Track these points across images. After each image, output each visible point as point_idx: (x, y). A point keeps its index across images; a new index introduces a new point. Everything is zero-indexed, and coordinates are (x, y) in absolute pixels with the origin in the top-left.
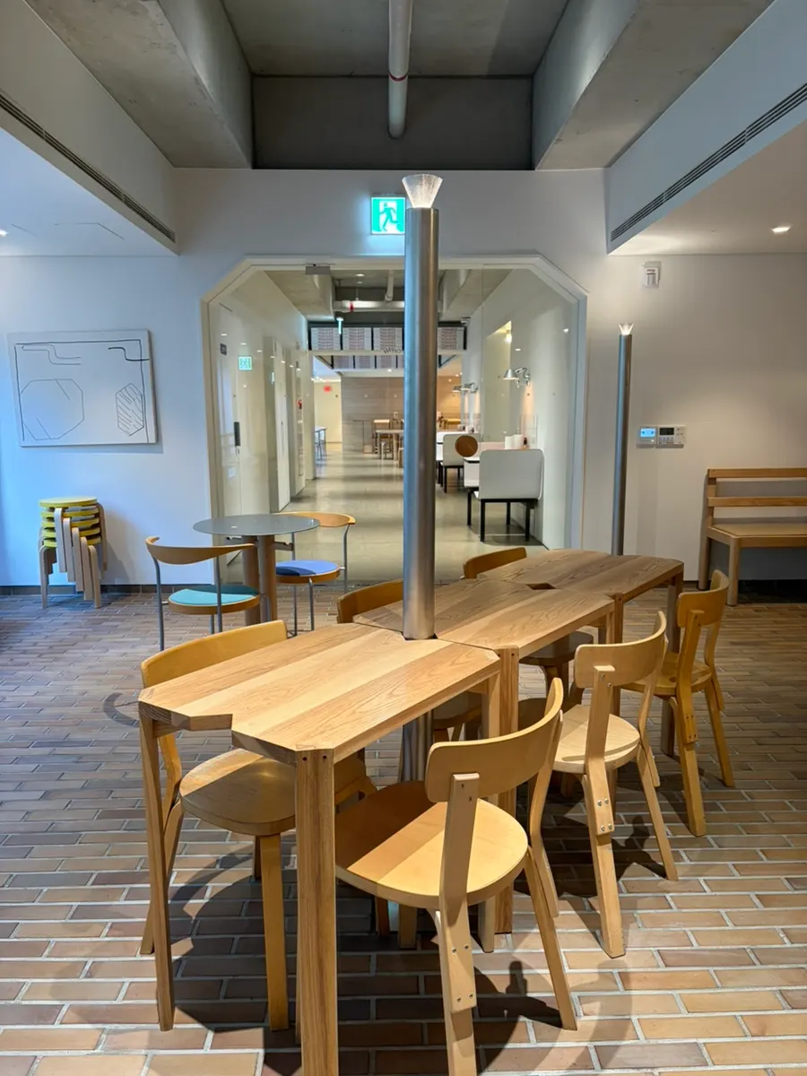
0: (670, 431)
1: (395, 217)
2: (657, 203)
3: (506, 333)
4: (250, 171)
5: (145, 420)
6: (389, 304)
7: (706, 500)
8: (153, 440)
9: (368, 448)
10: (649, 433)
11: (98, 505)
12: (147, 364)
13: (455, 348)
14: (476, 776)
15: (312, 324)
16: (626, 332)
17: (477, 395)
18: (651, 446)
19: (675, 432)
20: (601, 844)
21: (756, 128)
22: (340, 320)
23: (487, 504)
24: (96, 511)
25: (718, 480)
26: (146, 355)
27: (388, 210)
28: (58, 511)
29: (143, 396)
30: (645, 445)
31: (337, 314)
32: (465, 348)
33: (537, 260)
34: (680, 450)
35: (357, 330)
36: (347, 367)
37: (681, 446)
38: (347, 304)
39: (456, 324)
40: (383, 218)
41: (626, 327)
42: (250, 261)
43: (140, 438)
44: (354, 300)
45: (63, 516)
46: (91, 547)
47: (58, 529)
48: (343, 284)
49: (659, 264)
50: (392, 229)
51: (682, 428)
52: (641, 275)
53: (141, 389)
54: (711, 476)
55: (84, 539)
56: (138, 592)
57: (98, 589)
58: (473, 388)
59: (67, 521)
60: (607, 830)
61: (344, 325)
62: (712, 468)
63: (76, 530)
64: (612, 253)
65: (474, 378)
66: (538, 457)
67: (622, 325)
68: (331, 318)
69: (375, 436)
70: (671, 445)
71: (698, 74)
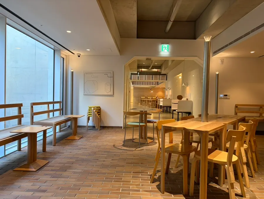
0: (226, 95)
1: (166, 48)
2: (227, 46)
3: (180, 76)
4: (136, 39)
5: (111, 90)
6: (150, 70)
7: (235, 111)
8: (112, 94)
9: (140, 104)
10: (222, 96)
11: (100, 108)
12: (112, 78)
13: (164, 80)
14: (236, 137)
15: (132, 74)
16: (217, 73)
17: (170, 91)
18: (222, 99)
19: (228, 96)
20: (244, 165)
21: (253, 31)
22: (138, 73)
23: (179, 113)
24: (100, 109)
25: (238, 107)
26: (112, 76)
27: (165, 47)
28: (93, 108)
29: (111, 85)
30: (221, 98)
31: (138, 72)
32: (166, 80)
33: (196, 58)
34: (229, 100)
35: (142, 75)
36: (136, 84)
37: (229, 99)
38: (141, 70)
39: (165, 75)
40: (164, 49)
41: (217, 72)
42: (135, 57)
43: (110, 94)
44: (142, 69)
45: (94, 109)
46: (99, 117)
47: (93, 112)
48: (140, 65)
49: (223, 59)
50: (166, 51)
51: (230, 95)
52: (220, 62)
53: (110, 83)
54: (236, 106)
55: (97, 115)
56: (106, 128)
57: (99, 127)
58: (169, 89)
59: (94, 111)
60: (245, 162)
61: (139, 74)
62: (236, 104)
63: (96, 113)
64: (213, 57)
65: (169, 86)
66: (191, 103)
67: (216, 72)
68: (136, 73)
69: (142, 101)
70: (227, 99)
71: (237, 21)
